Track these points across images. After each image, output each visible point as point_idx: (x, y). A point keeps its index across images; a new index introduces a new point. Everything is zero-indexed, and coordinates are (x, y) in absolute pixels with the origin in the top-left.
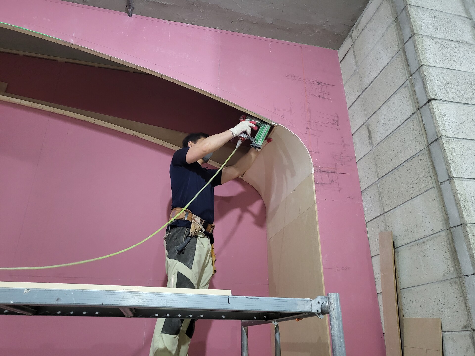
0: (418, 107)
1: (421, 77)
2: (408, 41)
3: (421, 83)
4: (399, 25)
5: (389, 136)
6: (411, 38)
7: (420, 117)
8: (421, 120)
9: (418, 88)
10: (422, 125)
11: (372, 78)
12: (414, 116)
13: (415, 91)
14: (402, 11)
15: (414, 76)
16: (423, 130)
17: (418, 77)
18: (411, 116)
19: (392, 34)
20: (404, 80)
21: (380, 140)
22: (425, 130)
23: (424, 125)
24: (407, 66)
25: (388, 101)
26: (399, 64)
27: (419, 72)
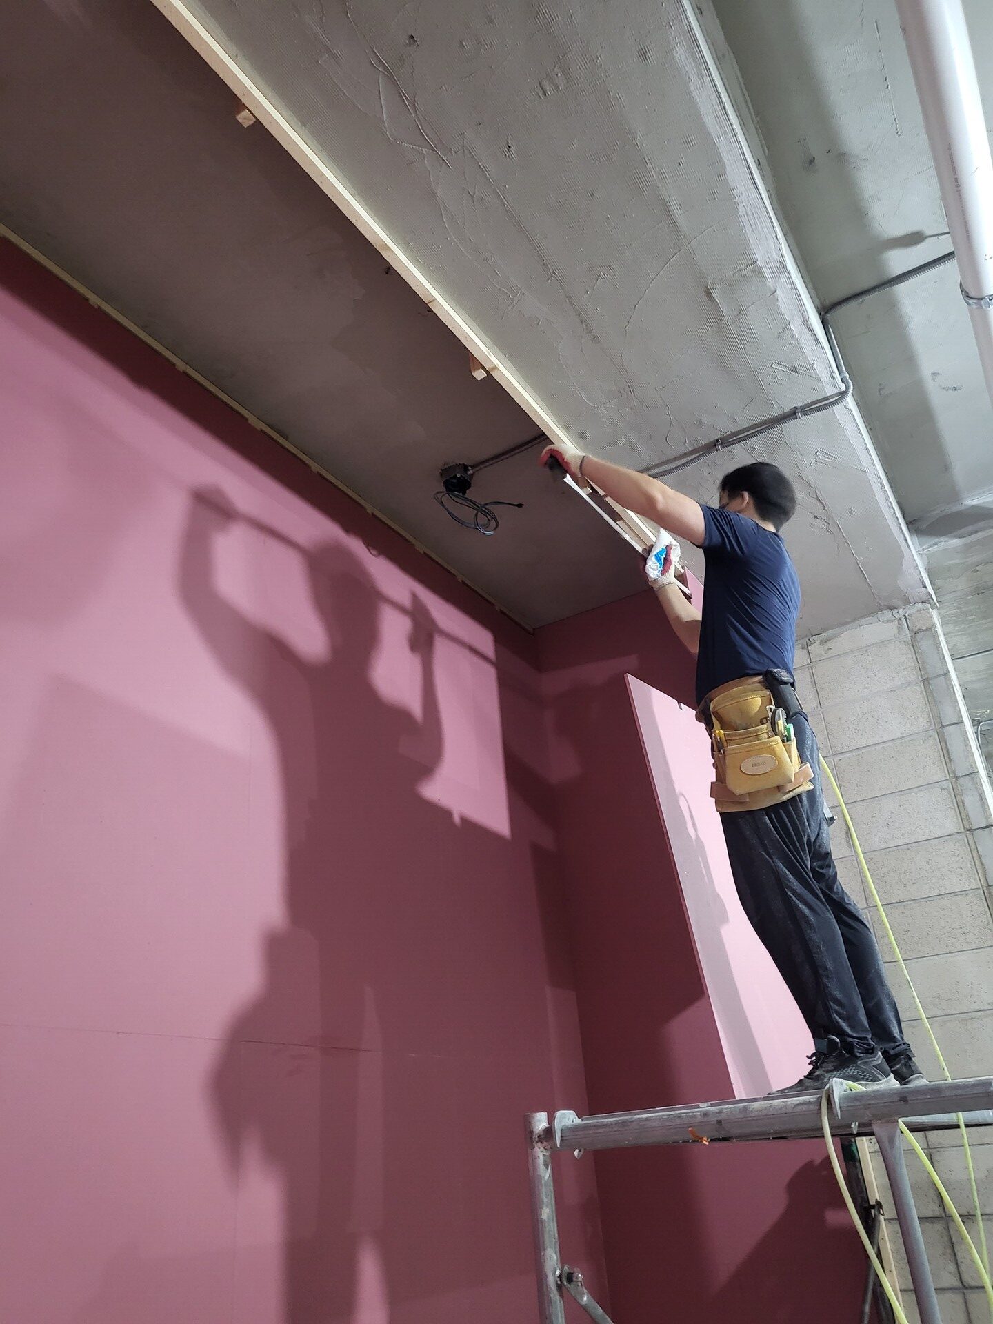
0: (968, 827)
1: (976, 788)
2: (950, 725)
3: (978, 798)
4: (932, 692)
5: (899, 848)
6: (956, 723)
7: (971, 842)
8: (973, 847)
9: (970, 800)
10: (975, 855)
11: (861, 743)
12: (958, 837)
13: (963, 803)
14: (938, 676)
15: (961, 781)
16: (978, 863)
17: (970, 785)
18: (953, 834)
19: (915, 697)
20: (939, 777)
21: (876, 846)
22: (982, 864)
23: (980, 856)
24: (948, 761)
25: (902, 795)
26: (931, 749)
27: (973, 779)
